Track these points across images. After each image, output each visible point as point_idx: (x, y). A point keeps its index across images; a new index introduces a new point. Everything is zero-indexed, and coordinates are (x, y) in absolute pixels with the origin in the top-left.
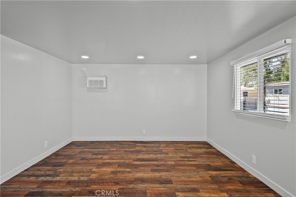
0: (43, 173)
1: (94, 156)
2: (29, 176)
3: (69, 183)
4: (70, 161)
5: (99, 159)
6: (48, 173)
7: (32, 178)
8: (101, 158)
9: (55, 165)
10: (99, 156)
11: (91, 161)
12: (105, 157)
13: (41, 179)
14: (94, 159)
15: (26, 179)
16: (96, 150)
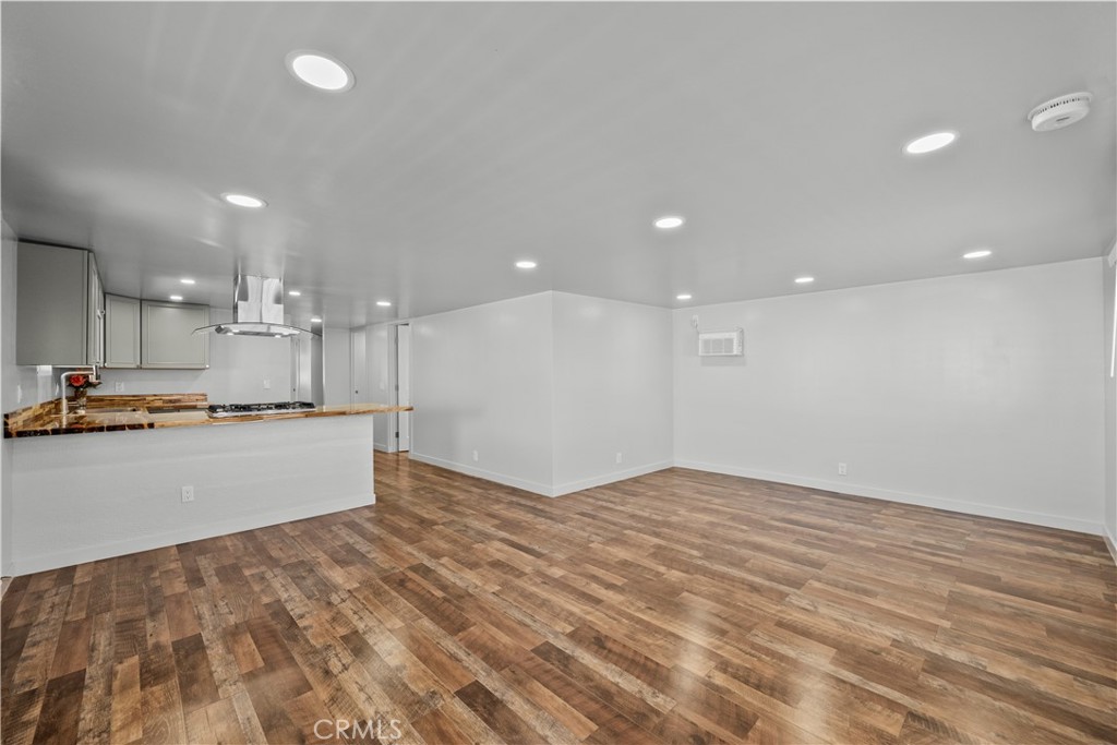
0: (606, 497)
1: (697, 496)
2: (588, 497)
3: (633, 516)
4: (651, 493)
5: (702, 501)
6: (612, 499)
7: (590, 500)
8: (707, 502)
9: (626, 493)
10: (706, 498)
11: (686, 501)
12: (717, 501)
13: (600, 503)
14: (698, 500)
15: (583, 498)
16: (705, 488)
